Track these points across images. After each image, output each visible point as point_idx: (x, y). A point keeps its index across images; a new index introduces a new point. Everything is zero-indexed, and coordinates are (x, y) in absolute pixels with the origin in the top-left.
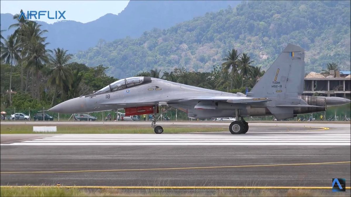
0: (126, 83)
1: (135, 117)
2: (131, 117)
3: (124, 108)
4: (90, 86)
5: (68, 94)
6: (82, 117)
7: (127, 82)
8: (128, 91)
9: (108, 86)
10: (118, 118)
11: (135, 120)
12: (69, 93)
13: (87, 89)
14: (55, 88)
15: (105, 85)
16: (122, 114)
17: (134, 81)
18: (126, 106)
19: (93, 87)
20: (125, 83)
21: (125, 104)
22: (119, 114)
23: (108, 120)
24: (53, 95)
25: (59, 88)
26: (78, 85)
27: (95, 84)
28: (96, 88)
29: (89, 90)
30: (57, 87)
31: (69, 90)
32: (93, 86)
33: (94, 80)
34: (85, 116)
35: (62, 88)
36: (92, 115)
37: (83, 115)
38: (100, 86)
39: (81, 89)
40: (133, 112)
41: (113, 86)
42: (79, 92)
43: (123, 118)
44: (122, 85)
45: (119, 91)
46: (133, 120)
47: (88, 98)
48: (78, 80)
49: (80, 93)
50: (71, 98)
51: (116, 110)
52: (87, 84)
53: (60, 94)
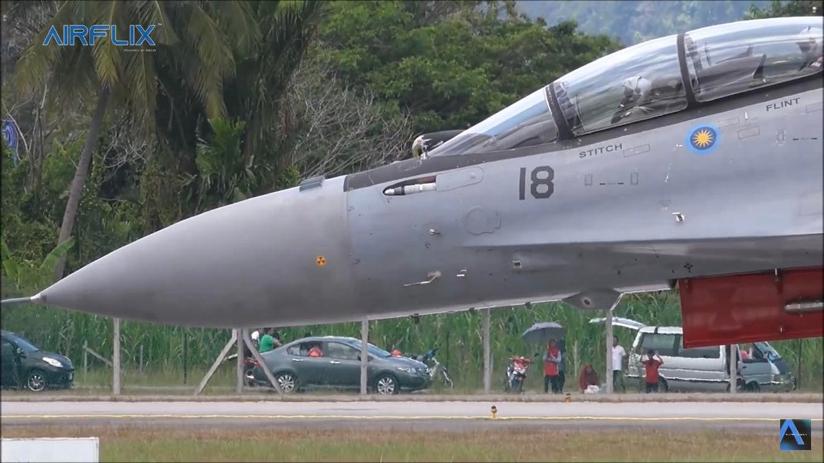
0: (692, 71)
1: (759, 357)
2: (721, 360)
3: (673, 283)
4: (383, 98)
5: (195, 170)
6: (315, 358)
7: (697, 65)
8: (703, 138)
9: (539, 97)
10: (617, 367)
11: (752, 387)
12: (203, 164)
13: (354, 122)
14: (84, 111)
15: (504, 89)
16: (651, 330)
17: (756, 55)
18: (688, 266)
19: (401, 105)
20: (677, 73)
21: (680, 251)
22: (623, 336)
23: (532, 386)
24: (68, 174)
25: (124, 113)
26: (278, 87)
27: (420, 81)
28: (430, 117)
29: (369, 134)
30: (102, 104)
31: (207, 129)
32: (407, 102)
33: (414, 48)
34: (339, 352)
35: (146, 113)
36: (394, 338)
37: (319, 344)
38: (461, 99)
39: (303, 126)
40: (751, 315)
41: (576, 94)
42: (286, 146)
43: (652, 365)
44: (659, 89)
45: (628, 141)
46: (739, 382)
47: (370, 197)
48: (278, 49)
49: (297, 155)
50: (219, 196)
51: (605, 296)
52: (353, 79)
53: (126, 166)
